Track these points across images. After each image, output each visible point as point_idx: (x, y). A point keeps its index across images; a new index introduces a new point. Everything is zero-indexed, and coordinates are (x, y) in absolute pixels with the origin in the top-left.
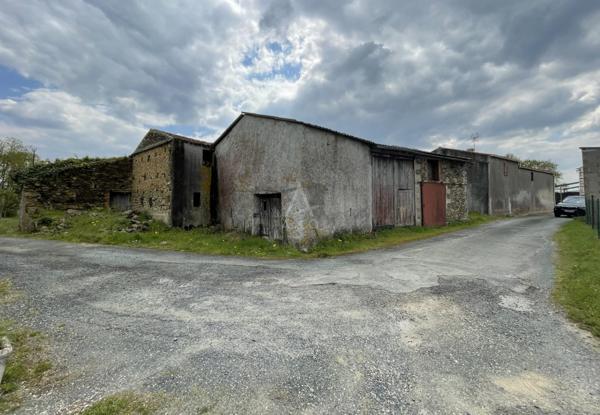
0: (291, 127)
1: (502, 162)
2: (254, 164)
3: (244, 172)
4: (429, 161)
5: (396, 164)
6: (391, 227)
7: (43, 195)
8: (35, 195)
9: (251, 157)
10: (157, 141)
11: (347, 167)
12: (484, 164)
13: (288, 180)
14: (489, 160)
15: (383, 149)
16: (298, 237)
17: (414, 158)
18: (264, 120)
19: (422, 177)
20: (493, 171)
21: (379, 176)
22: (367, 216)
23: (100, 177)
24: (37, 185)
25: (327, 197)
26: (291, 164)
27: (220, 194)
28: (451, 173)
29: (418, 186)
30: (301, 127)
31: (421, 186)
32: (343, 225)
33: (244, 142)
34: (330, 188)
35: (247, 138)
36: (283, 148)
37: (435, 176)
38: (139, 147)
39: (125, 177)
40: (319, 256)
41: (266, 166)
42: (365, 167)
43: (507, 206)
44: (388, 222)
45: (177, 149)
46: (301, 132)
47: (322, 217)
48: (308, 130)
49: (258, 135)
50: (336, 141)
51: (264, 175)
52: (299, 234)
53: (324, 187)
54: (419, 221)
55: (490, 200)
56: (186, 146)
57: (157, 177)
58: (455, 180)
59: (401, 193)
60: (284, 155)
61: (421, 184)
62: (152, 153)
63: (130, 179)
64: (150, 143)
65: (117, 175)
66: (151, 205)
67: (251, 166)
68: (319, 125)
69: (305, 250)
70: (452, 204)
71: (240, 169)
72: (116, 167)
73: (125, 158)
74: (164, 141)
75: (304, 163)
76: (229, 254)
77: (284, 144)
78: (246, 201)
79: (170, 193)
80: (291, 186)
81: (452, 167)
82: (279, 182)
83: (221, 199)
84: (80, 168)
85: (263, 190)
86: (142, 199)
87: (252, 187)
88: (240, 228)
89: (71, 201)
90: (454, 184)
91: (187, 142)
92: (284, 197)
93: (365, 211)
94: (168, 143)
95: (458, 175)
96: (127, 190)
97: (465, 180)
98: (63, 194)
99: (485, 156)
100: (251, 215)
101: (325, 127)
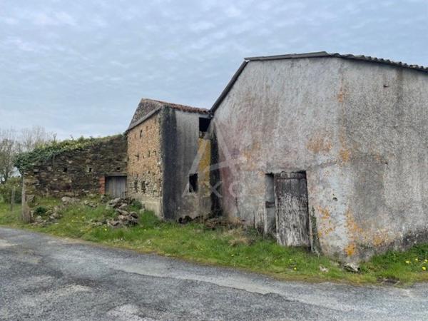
0: (318, 65)
2: (264, 130)
3: (250, 143)
7: (41, 181)
8: (34, 182)
9: (259, 119)
10: (147, 112)
13: (316, 152)
16: (338, 243)
18: (276, 64)
23: (95, 159)
24: (36, 170)
25: (388, 176)
26: (321, 124)
30: (335, 61)
32: (421, 223)
33: (250, 101)
34: (393, 160)
35: (253, 95)
36: (306, 100)
38: (132, 122)
39: (120, 159)
40: (379, 279)
41: (281, 132)
45: (168, 119)
46: (336, 71)
47: (380, 209)
48: (347, 65)
49: (268, 87)
50: (400, 79)
51: (279, 145)
52: (339, 238)
53: (382, 157)
56: (179, 114)
57: (149, 156)
60: (309, 112)
62: (143, 127)
63: (126, 160)
64: (142, 116)
65: (112, 156)
66: (144, 190)
67: (259, 133)
68: (366, 55)
69: (354, 266)
71: (246, 139)
72: (111, 147)
73: (120, 137)
74: (153, 111)
75: (343, 120)
77: (307, 94)
78: (256, 184)
79: (160, 175)
80: (322, 159)
82: (299, 154)
84: (75, 150)
85: (278, 167)
86: (136, 183)
87: (262, 164)
88: (248, 223)
89: (68, 188)
91: (179, 109)
92: (311, 178)
94: (157, 112)
96: (122, 174)
98: (60, 180)
100: (263, 204)
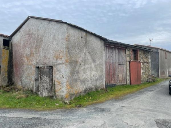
0: (59, 25)
1: (164, 52)
2: (36, 48)
3: (29, 53)
4: (133, 50)
5: (117, 51)
6: (115, 86)
9: (34, 43)
11: (92, 52)
12: (157, 53)
13: (57, 59)
14: (159, 51)
15: (111, 43)
16: (63, 94)
17: (126, 48)
18: (42, 21)
19: (130, 58)
20: (161, 56)
21: (109, 57)
22: (102, 79)
25: (81, 69)
26: (59, 48)
27: (14, 66)
28: (143, 56)
29: (128, 63)
30: (65, 25)
31: (130, 63)
32: (90, 85)
33: (30, 35)
34: (83, 64)
35: (31, 32)
36: (54, 38)
37: (136, 58)
41: (43, 50)
42: (101, 52)
43: (167, 73)
44: (113, 82)
46: (65, 29)
47: (78, 81)
48: (69, 27)
49: (38, 30)
50: (86, 36)
51: (42, 55)
52: (63, 92)
53: (79, 63)
54: (128, 82)
55: (160, 71)
58: (145, 60)
59: (120, 67)
60: (55, 43)
61: (130, 62)
67: (34, 50)
69: (68, 102)
70: (144, 72)
71: (27, 51)
76: (15, 107)
77: (54, 36)
78: (31, 71)
80: (59, 61)
81: (144, 54)
82: (51, 59)
83: (15, 70)
85: (41, 64)
87: (34, 62)
88: (26, 88)
90: (145, 62)
92: (54, 69)
93: (101, 76)
95: (147, 58)
97: (150, 61)
99: (157, 49)
100: (34, 80)
101: (80, 27)
